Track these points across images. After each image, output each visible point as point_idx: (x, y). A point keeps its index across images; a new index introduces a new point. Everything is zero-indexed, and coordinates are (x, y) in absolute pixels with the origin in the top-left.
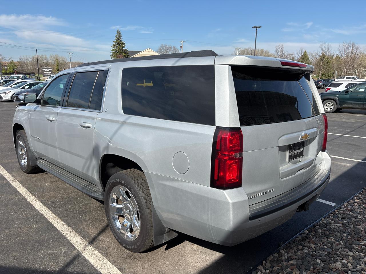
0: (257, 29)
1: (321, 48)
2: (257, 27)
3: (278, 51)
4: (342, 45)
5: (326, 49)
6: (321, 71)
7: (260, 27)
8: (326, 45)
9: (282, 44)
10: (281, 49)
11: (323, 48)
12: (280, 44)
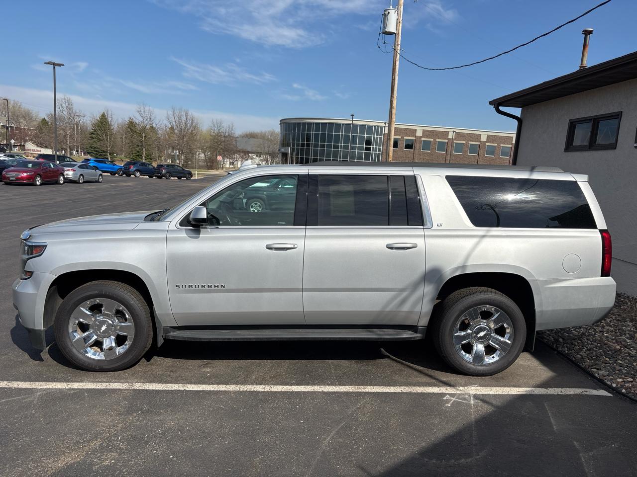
0: (54, 68)
1: (140, 112)
2: (55, 65)
3: (62, 107)
4: (170, 112)
5: (147, 115)
6: (144, 149)
7: (60, 65)
8: (147, 108)
9: (68, 96)
10: (69, 104)
11: (143, 113)
12: (65, 96)
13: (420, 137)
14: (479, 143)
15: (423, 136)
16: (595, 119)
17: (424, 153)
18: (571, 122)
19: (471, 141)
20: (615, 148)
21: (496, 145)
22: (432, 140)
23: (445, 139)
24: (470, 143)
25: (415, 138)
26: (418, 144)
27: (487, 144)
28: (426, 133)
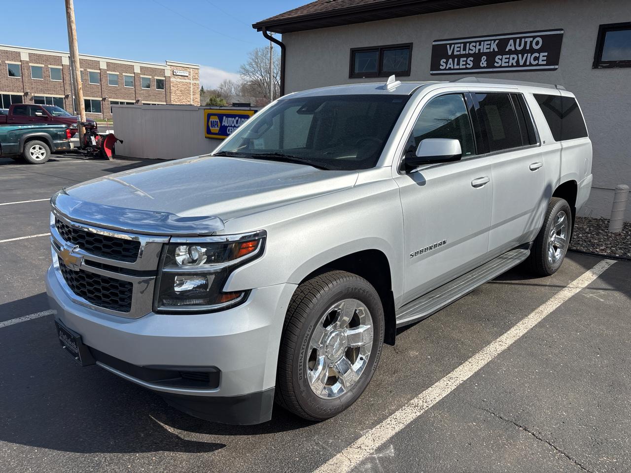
13: (27, 62)
14: (99, 71)
15: (31, 61)
16: (381, 49)
17: (36, 82)
18: (353, 51)
19: (89, 68)
20: (409, 75)
21: (118, 73)
22: (43, 66)
23: (58, 65)
24: (88, 70)
25: (20, 63)
26: (26, 71)
27: (108, 72)
28: (33, 57)
